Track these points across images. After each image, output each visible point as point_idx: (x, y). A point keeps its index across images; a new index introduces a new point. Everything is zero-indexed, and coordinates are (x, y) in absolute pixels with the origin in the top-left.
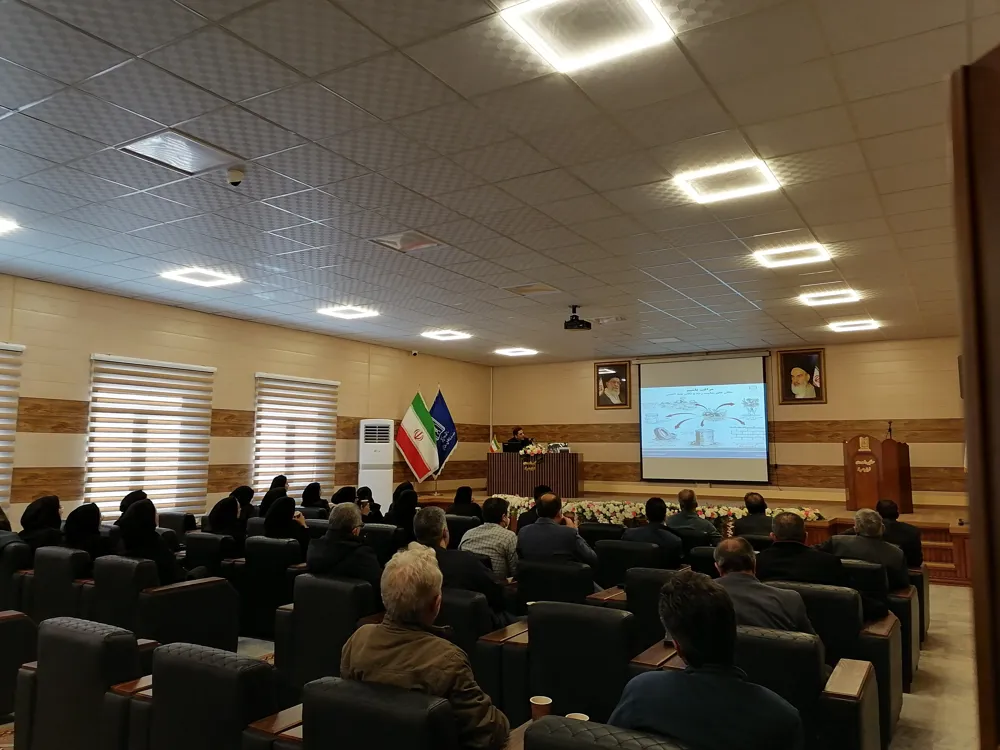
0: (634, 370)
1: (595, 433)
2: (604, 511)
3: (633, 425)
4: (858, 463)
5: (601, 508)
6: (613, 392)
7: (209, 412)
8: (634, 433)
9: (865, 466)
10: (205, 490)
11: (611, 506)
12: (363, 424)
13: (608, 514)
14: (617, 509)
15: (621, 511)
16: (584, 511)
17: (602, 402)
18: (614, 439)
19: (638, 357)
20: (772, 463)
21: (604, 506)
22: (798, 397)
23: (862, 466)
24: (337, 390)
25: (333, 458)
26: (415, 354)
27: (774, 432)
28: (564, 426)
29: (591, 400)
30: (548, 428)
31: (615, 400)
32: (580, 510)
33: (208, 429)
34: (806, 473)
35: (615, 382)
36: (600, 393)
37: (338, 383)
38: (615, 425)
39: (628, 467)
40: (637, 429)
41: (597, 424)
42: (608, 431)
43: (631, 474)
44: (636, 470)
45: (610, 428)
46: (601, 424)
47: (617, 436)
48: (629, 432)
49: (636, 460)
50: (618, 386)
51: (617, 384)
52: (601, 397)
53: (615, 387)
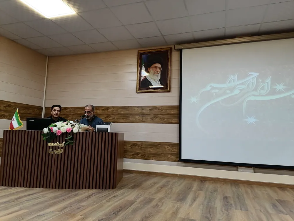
0: (175, 56)
1: (136, 115)
3: (174, 107)
6: (155, 77)
17: (144, 86)
18: (154, 120)
28: (107, 108)
29: (134, 84)
31: (156, 85)
35: (156, 67)
36: (142, 78)
38: (155, 108)
39: (166, 147)
40: (176, 111)
41: (138, 107)
42: (147, 111)
43: (169, 154)
44: (175, 150)
45: (150, 110)
46: (141, 107)
47: (156, 117)
48: (169, 114)
49: (176, 140)
50: (159, 71)
51: (158, 69)
52: (143, 80)
53: (156, 72)
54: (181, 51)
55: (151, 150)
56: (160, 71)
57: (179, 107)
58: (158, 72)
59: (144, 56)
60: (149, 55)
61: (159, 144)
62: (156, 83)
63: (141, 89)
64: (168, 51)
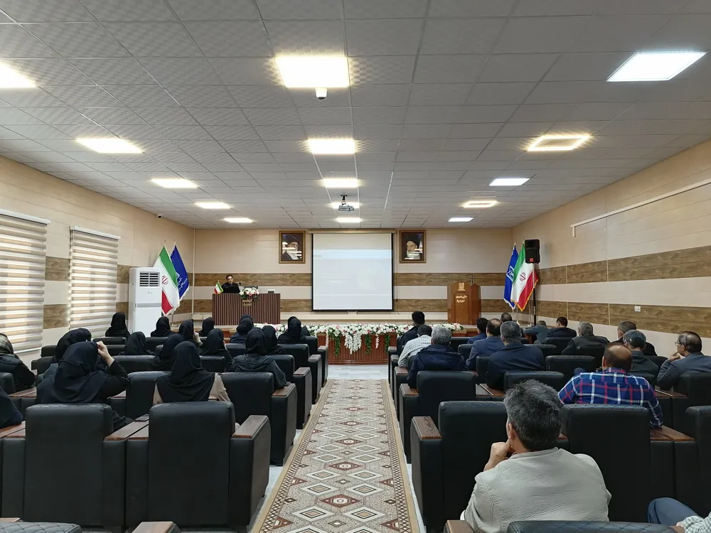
0: (308, 238)
1: (278, 280)
2: (348, 330)
3: (307, 274)
4: (457, 297)
5: (346, 329)
7: (44, 259)
8: (309, 280)
9: (461, 299)
10: (41, 327)
11: (353, 327)
12: (139, 271)
13: (351, 332)
14: (357, 329)
15: (360, 330)
16: (334, 331)
17: (285, 258)
18: (293, 284)
19: (311, 230)
20: (395, 298)
21: (348, 327)
22: (410, 259)
23: (459, 299)
24: (117, 243)
25: (114, 299)
26: (160, 217)
27: (396, 280)
29: (277, 257)
30: (242, 276)
31: (295, 257)
32: (331, 331)
33: (43, 274)
34: (414, 304)
35: (294, 244)
36: (283, 252)
37: (118, 237)
38: (293, 275)
39: (303, 302)
40: (309, 277)
41: (280, 274)
42: (288, 278)
43: (304, 307)
44: (308, 304)
45: (290, 276)
46: (283, 274)
47: (294, 281)
48: (304, 279)
49: (309, 297)
51: (296, 246)
52: (284, 254)
54: (312, 235)
55: (292, 305)
57: (312, 273)
58: (296, 248)
61: (297, 301)
64: (302, 234)
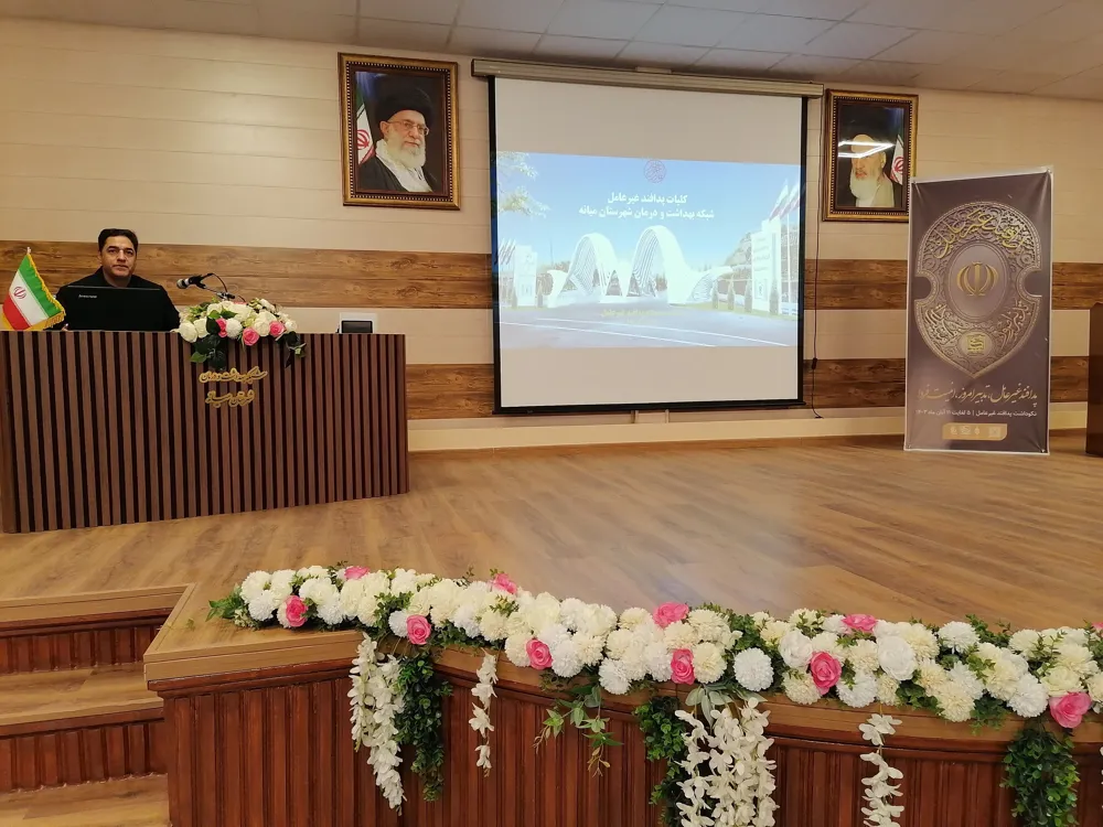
0: (468, 95)
1: (347, 279)
3: (471, 259)
6: (405, 156)
8: (471, 282)
17: (370, 183)
18: (409, 298)
19: (486, 55)
20: (808, 356)
22: (861, 204)
27: (813, 286)
29: (330, 176)
31: (413, 181)
35: (409, 124)
36: (363, 154)
38: (411, 258)
39: (452, 377)
40: (478, 272)
41: (352, 253)
42: (386, 270)
43: (461, 396)
44: (477, 384)
45: (393, 264)
46: (364, 254)
48: (454, 279)
49: (482, 357)
50: (419, 138)
51: (415, 131)
52: (365, 164)
53: (410, 140)
54: (490, 79)
56: (422, 137)
57: (489, 260)
58: (418, 141)
59: (362, 76)
60: (380, 75)
61: (428, 372)
62: (413, 176)
63: (357, 193)
64: (446, 74)
